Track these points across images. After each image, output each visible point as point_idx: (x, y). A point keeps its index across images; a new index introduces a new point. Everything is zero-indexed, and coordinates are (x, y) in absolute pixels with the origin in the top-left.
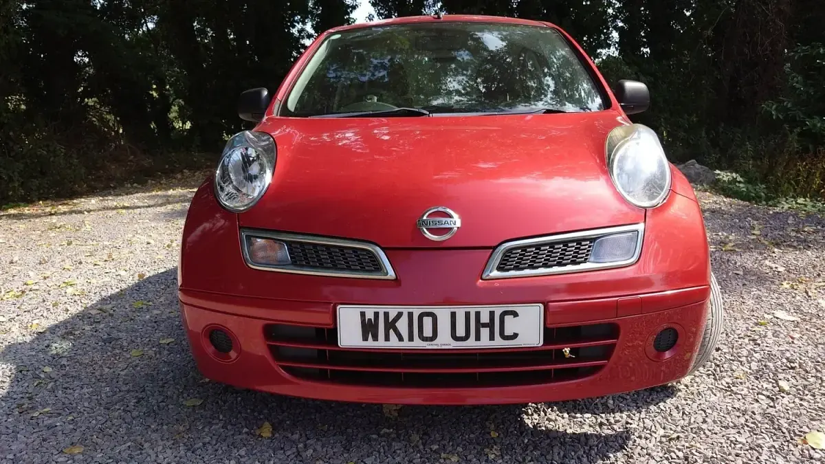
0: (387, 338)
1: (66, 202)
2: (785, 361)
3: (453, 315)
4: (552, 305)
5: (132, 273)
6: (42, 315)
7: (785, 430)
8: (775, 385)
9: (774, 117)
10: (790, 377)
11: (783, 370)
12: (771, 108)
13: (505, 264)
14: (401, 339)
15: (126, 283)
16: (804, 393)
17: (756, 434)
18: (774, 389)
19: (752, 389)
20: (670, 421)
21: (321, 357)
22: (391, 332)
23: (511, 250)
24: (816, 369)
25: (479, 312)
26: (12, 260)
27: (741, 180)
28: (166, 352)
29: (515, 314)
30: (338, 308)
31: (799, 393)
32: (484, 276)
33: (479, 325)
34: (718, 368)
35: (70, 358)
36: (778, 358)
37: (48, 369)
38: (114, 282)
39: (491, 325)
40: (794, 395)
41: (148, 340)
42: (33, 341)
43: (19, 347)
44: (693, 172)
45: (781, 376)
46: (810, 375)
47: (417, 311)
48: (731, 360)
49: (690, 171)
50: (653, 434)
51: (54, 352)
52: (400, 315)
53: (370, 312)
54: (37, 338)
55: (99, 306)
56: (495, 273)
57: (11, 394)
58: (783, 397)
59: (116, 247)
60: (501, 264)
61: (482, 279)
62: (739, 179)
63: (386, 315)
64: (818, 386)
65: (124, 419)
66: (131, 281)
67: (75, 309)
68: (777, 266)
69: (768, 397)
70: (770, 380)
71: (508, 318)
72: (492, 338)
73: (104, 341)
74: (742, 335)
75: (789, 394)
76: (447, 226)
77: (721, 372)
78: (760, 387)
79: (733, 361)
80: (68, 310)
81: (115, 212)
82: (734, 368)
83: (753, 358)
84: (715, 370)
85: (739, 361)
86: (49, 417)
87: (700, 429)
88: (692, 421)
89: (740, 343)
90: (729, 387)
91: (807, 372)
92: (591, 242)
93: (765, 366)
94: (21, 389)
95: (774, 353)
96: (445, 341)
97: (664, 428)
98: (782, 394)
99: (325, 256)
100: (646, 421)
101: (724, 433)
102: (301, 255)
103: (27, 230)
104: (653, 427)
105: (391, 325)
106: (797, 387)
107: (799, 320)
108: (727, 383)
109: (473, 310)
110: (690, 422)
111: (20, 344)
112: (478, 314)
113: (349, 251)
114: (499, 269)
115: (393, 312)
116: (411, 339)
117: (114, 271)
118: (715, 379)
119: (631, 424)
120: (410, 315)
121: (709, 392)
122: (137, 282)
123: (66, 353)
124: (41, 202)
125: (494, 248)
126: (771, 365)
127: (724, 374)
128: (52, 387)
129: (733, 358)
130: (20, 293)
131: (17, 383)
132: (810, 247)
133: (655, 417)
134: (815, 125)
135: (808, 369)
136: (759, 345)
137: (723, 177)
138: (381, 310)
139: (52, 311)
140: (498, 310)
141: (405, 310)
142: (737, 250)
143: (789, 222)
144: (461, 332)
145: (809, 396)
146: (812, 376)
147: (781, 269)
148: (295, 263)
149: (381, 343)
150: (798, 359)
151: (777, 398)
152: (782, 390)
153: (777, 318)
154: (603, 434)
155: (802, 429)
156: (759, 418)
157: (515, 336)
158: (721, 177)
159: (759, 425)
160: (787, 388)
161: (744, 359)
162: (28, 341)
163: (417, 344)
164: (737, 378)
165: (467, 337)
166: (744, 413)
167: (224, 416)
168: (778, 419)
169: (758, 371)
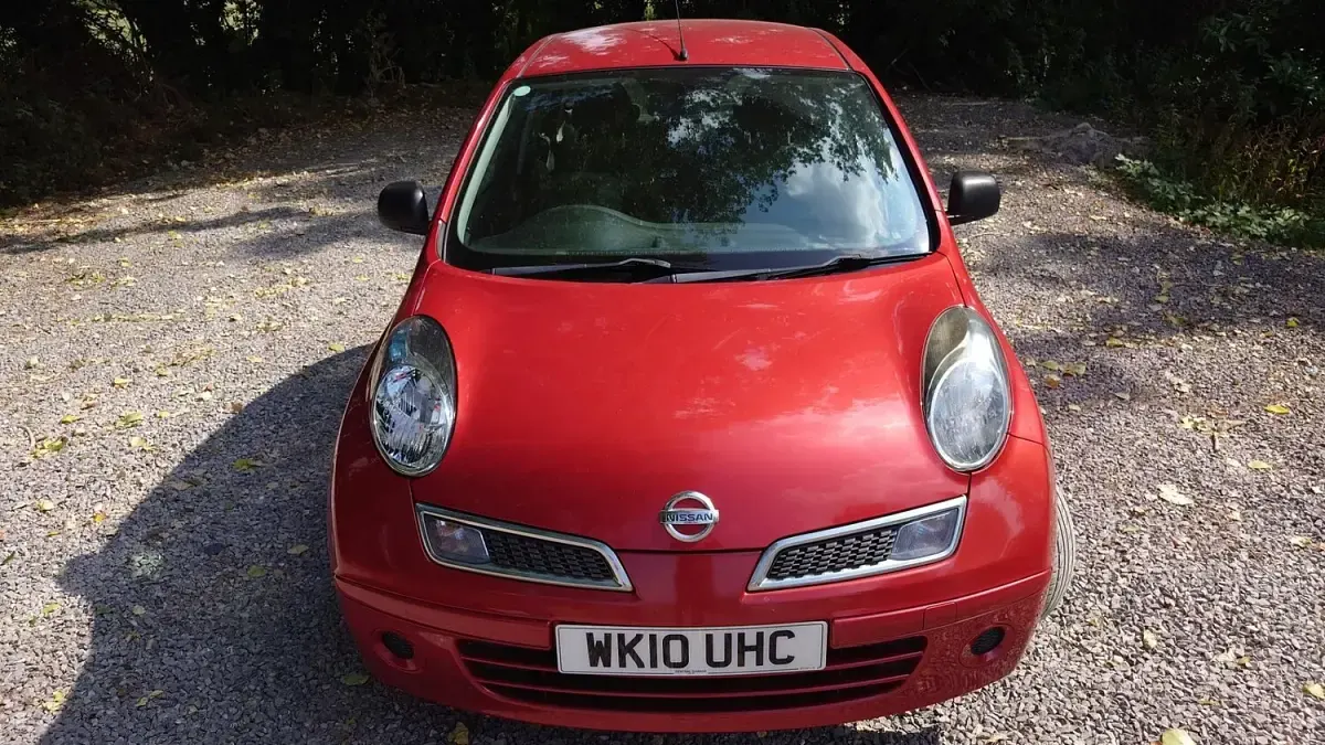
0: (623, 664)
1: (77, 206)
2: (1158, 592)
3: (709, 638)
4: (838, 624)
5: (220, 396)
6: (105, 495)
7: (1137, 725)
8: (1138, 637)
9: (1222, 49)
10: (1159, 622)
11: (1154, 609)
12: (1219, 31)
13: (778, 570)
14: (640, 664)
15: (215, 420)
16: (1174, 651)
17: (1100, 732)
18: (1136, 645)
19: (1108, 644)
20: (992, 708)
21: (536, 678)
22: (628, 657)
23: (785, 551)
24: (1197, 609)
25: (744, 634)
26: (29, 363)
27: (1157, 172)
28: (300, 572)
29: (790, 635)
30: (557, 628)
31: (1167, 652)
32: (750, 588)
33: (743, 649)
34: (1067, 607)
35: (166, 586)
36: (1150, 587)
37: (139, 610)
38: (196, 419)
39: (758, 648)
40: (1161, 655)
41: (269, 546)
42: (104, 552)
43: (87, 562)
44: (1084, 145)
45: (1149, 621)
46: (1187, 619)
47: (661, 633)
48: (1087, 590)
49: (1079, 143)
50: (968, 734)
51: (140, 573)
52: (639, 638)
53: (599, 634)
54: (108, 546)
55: (185, 472)
56: (766, 583)
57: (99, 658)
58: (1146, 659)
59: (183, 329)
60: (772, 569)
61: (748, 592)
62: (1153, 170)
63: (621, 637)
64: (1195, 638)
65: (265, 712)
66: (223, 415)
67: (151, 480)
68: (1181, 381)
69: (1126, 658)
70: (1134, 627)
71: (780, 640)
72: (759, 662)
73: (207, 550)
74: (1108, 542)
75: (1154, 653)
76: (700, 522)
77: (1071, 612)
78: (1118, 641)
79: (1090, 591)
80: (141, 485)
81: (164, 236)
82: (1089, 605)
83: (1117, 587)
84: (1063, 609)
85: (1097, 592)
86: (163, 706)
87: (1030, 724)
88: (1020, 712)
89: (1103, 557)
90: (1078, 640)
91: (1184, 613)
92: (893, 531)
93: (1131, 602)
94: (109, 648)
95: (1146, 577)
96: (698, 667)
97: (983, 722)
98: (1146, 655)
99: (536, 555)
100: (961, 708)
101: (1058, 732)
102: (504, 551)
103: (33, 281)
104: (969, 721)
105: (627, 649)
106: (1168, 641)
107: (1191, 502)
108: (1077, 633)
109: (735, 631)
110: (1017, 712)
111: (87, 557)
112: (741, 637)
113: (569, 551)
114: (770, 576)
115: (630, 634)
116: (654, 664)
117: (192, 391)
118: (1061, 624)
119: (941, 715)
120: (653, 638)
121: (1051, 650)
122: (232, 416)
123: (157, 576)
124: (37, 206)
125: (764, 550)
126: (1138, 599)
127: (1074, 617)
128: (153, 647)
129: (1089, 587)
130: (59, 442)
131: (101, 637)
132: (1235, 334)
133: (974, 701)
134: (1283, 71)
135: (1186, 609)
136: (1128, 561)
137: (1129, 168)
138: (614, 631)
139: (118, 487)
140: (768, 631)
141: (646, 632)
142: (1128, 345)
143: (1216, 273)
144: (719, 656)
145: (1181, 657)
146: (1190, 622)
147: (1186, 388)
148: (495, 560)
149: (615, 669)
150: (1176, 589)
151: (1138, 662)
152: (1146, 648)
153: (1163, 500)
154: (904, 733)
155: (1160, 723)
156: (1107, 701)
157: (790, 659)
158: (1125, 167)
159: (1106, 715)
160: (1153, 643)
161: (1103, 589)
162: (98, 552)
163: (663, 670)
164: (1090, 625)
165: (727, 662)
166: (1090, 690)
167: (402, 708)
168: (1132, 705)
169: (1120, 611)
